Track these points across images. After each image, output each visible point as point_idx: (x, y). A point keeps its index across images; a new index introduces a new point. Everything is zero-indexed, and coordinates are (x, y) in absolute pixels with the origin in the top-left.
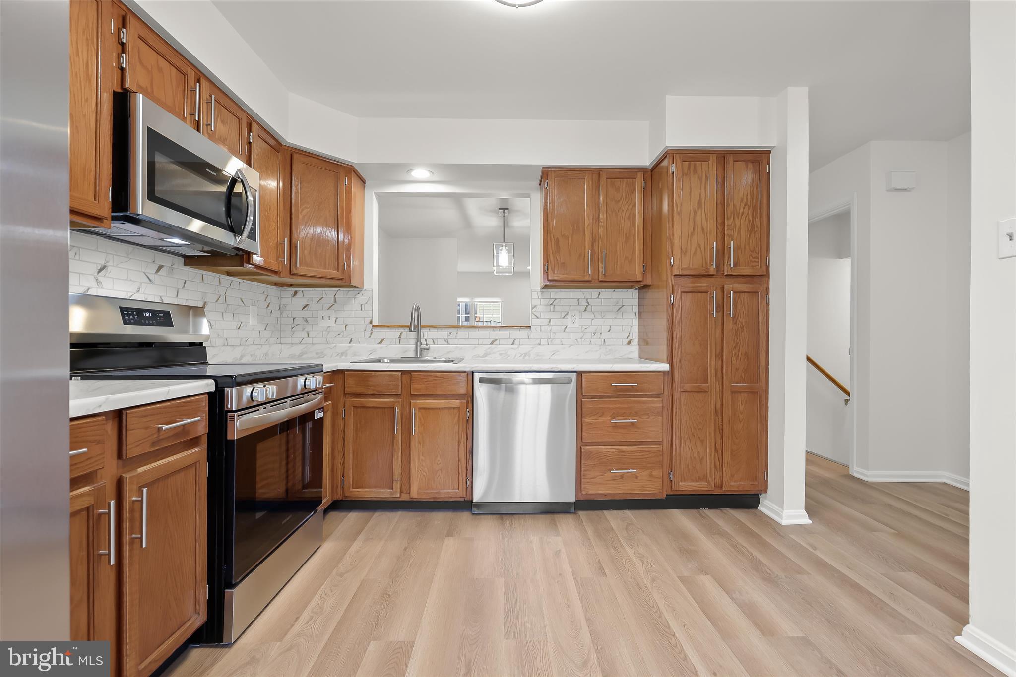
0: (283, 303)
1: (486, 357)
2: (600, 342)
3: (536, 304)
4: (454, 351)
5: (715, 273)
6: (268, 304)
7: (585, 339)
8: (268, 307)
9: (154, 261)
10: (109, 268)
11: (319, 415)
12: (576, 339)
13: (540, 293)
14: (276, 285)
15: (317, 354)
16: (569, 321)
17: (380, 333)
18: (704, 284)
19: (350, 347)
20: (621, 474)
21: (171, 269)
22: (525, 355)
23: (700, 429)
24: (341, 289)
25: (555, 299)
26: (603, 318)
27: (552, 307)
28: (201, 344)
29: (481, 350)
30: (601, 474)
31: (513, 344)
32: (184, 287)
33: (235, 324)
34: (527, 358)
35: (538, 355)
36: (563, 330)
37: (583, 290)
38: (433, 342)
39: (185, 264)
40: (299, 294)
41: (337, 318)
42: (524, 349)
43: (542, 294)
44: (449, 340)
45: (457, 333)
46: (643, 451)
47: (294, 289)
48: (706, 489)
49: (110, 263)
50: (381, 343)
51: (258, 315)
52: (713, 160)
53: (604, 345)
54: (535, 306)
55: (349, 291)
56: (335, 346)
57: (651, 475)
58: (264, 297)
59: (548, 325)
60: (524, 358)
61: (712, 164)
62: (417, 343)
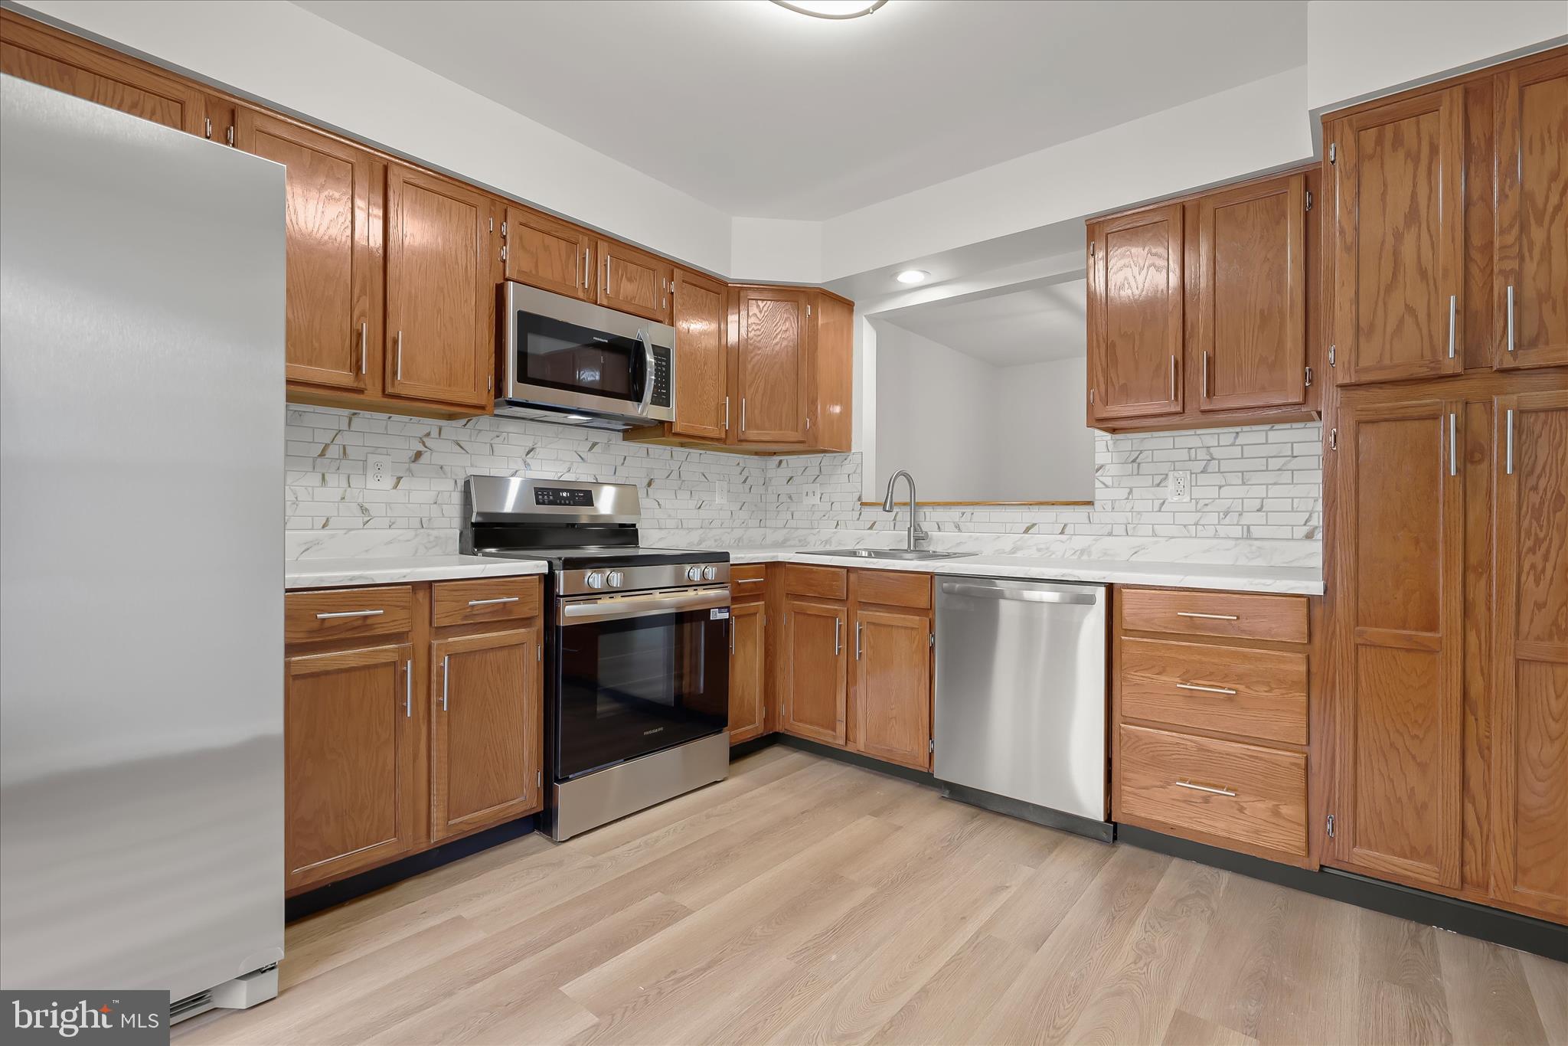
0: (768, 476)
1: (1014, 553)
2: (1237, 531)
3: (1102, 463)
4: (965, 543)
5: (1459, 370)
6: (745, 477)
7: (1203, 525)
8: (745, 482)
9: (587, 439)
10: (537, 450)
11: (717, 615)
12: (1185, 526)
13: (1110, 443)
14: (756, 453)
15: (800, 541)
16: (1169, 490)
17: (871, 514)
18: (1428, 398)
19: (835, 533)
20: (1204, 794)
21: (608, 445)
22: (1083, 551)
23: (1417, 737)
24: (827, 455)
25: (1141, 452)
26: (1244, 484)
27: (1135, 465)
28: (634, 525)
29: (1007, 542)
30: (1161, 784)
31: (1062, 533)
32: (623, 464)
33: (693, 504)
34: (1085, 557)
35: (1105, 554)
36: (1156, 508)
37: (1199, 432)
38: (939, 527)
39: (624, 439)
40: (784, 464)
41: (822, 494)
42: (1079, 542)
43: (1114, 443)
44: (961, 525)
45: (972, 514)
46: (1256, 757)
47: (777, 458)
48: (1436, 882)
49: (539, 445)
50: (871, 528)
51: (729, 491)
52: (1452, 101)
53: (1247, 538)
54: (1102, 466)
55: (833, 459)
56: (819, 532)
57: (1276, 813)
58: (739, 469)
59: (1127, 499)
60: (1079, 558)
61: (1451, 114)
62: (909, 529)
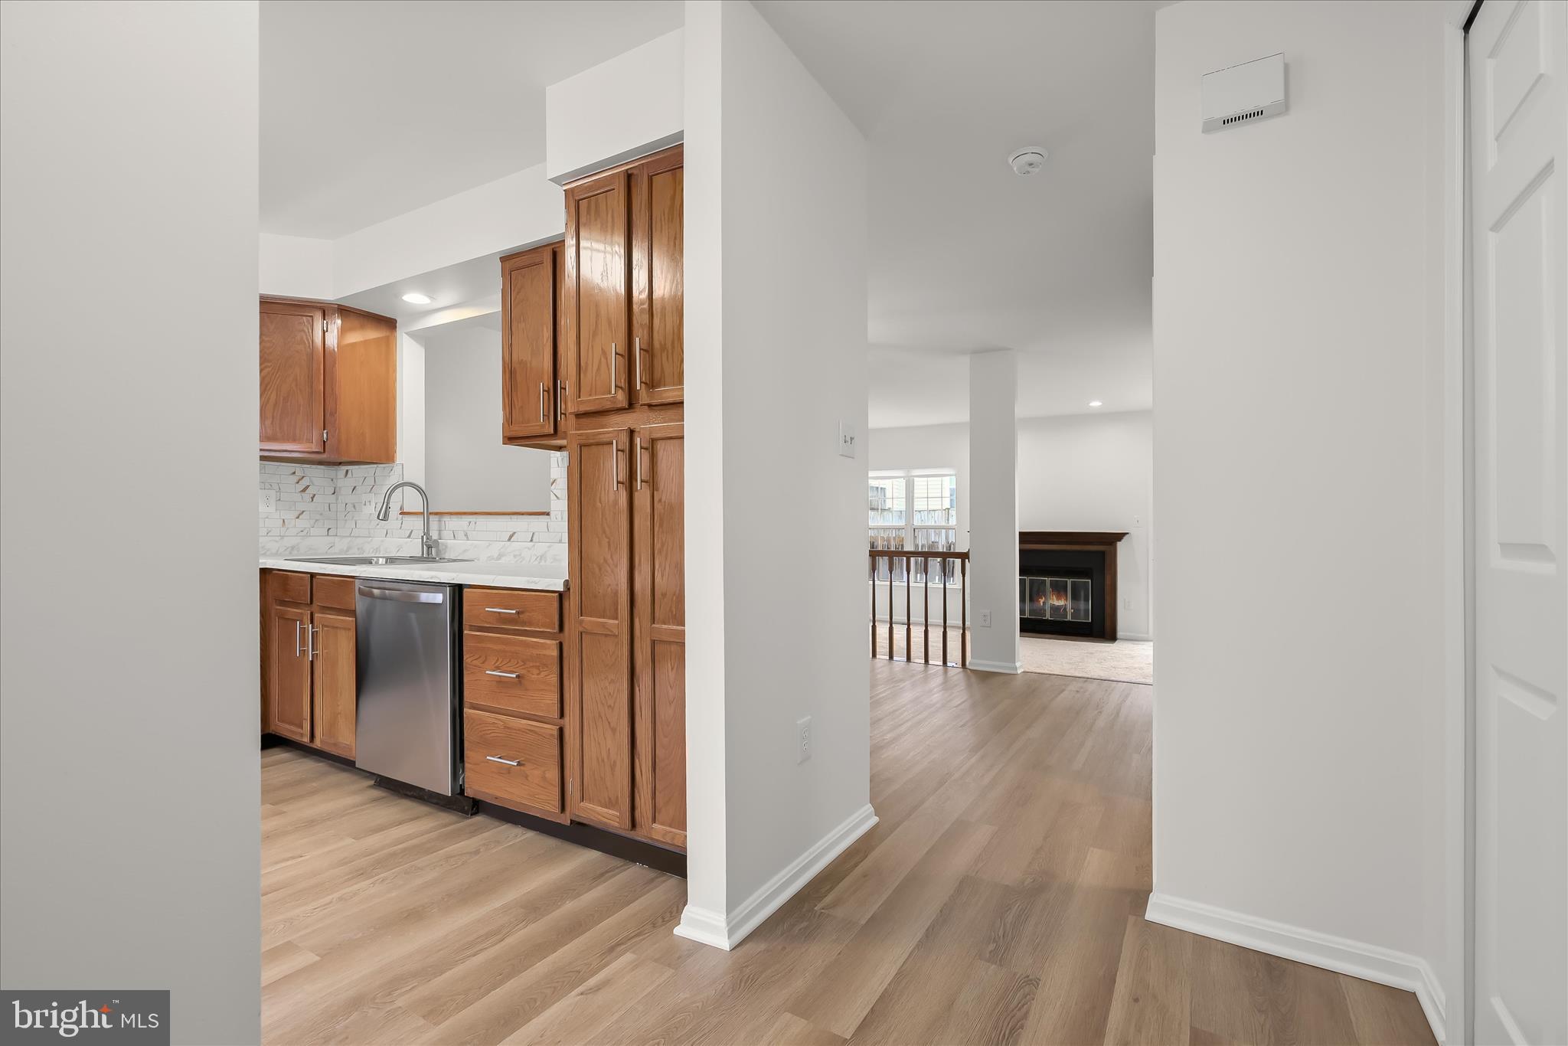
0: (339, 485)
3: (555, 477)
4: (469, 550)
5: (627, 407)
6: (304, 486)
8: (304, 491)
13: (560, 459)
17: (409, 523)
29: (495, 549)
38: (455, 535)
40: (350, 474)
44: (469, 533)
45: (476, 523)
46: (533, 732)
48: (617, 824)
50: (409, 536)
51: (280, 500)
52: (619, 182)
54: (555, 480)
55: (384, 467)
56: (372, 540)
57: (543, 778)
58: (295, 479)
61: (619, 195)
62: (423, 537)
